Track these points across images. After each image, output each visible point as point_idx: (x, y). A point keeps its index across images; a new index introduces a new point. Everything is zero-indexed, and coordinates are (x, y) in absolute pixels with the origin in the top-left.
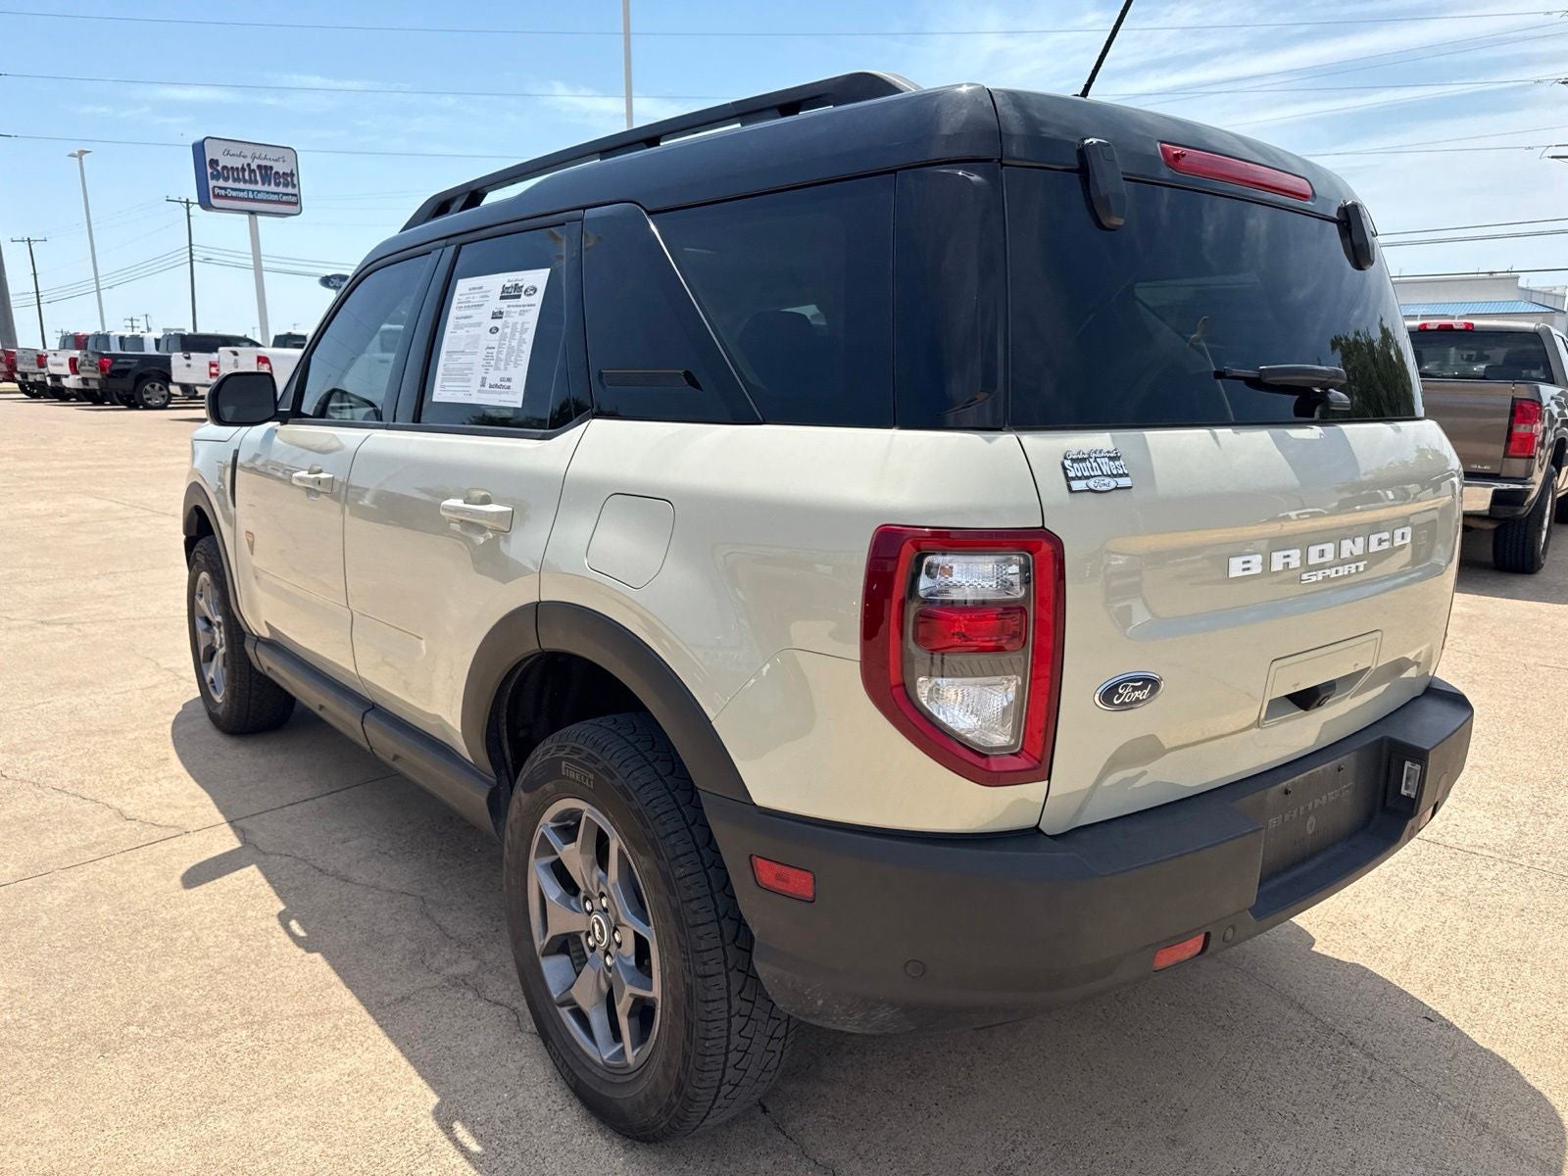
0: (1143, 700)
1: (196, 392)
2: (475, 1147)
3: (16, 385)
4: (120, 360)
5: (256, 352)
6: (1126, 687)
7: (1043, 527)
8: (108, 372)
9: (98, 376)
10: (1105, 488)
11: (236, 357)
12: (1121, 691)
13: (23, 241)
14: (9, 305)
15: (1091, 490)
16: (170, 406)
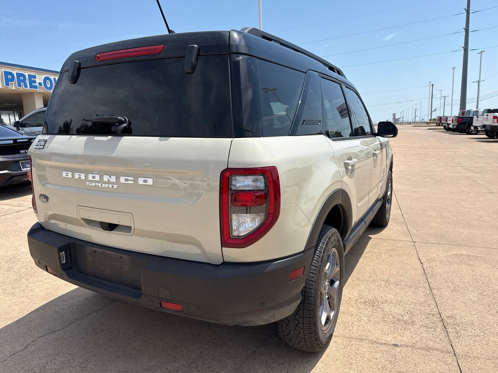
0: (46, 202)
1: (478, 129)
3: (443, 127)
4: (464, 119)
5: (493, 114)
8: (459, 123)
9: (456, 124)
10: (38, 148)
11: (487, 117)
13: (477, 82)
14: (466, 102)
16: (478, 134)
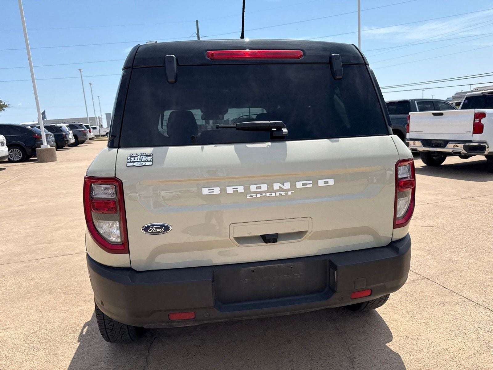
0: (162, 232)
2: (84, 333)
6: (153, 227)
7: (115, 177)
10: (140, 165)
12: (150, 228)
15: (134, 166)
